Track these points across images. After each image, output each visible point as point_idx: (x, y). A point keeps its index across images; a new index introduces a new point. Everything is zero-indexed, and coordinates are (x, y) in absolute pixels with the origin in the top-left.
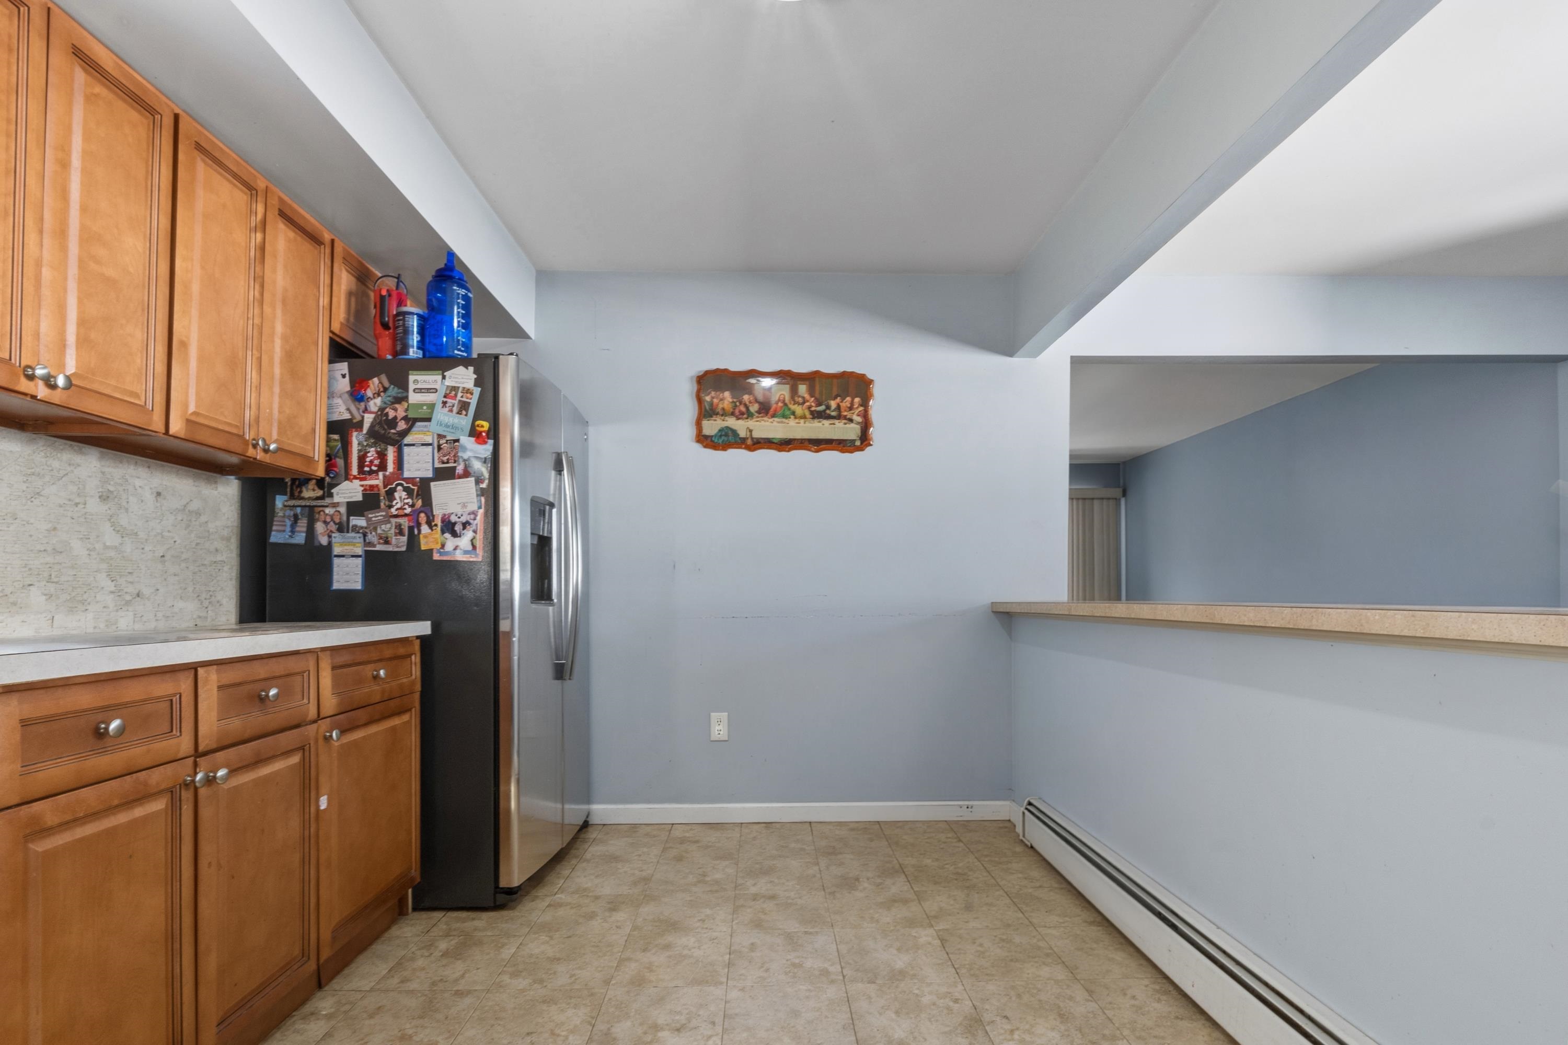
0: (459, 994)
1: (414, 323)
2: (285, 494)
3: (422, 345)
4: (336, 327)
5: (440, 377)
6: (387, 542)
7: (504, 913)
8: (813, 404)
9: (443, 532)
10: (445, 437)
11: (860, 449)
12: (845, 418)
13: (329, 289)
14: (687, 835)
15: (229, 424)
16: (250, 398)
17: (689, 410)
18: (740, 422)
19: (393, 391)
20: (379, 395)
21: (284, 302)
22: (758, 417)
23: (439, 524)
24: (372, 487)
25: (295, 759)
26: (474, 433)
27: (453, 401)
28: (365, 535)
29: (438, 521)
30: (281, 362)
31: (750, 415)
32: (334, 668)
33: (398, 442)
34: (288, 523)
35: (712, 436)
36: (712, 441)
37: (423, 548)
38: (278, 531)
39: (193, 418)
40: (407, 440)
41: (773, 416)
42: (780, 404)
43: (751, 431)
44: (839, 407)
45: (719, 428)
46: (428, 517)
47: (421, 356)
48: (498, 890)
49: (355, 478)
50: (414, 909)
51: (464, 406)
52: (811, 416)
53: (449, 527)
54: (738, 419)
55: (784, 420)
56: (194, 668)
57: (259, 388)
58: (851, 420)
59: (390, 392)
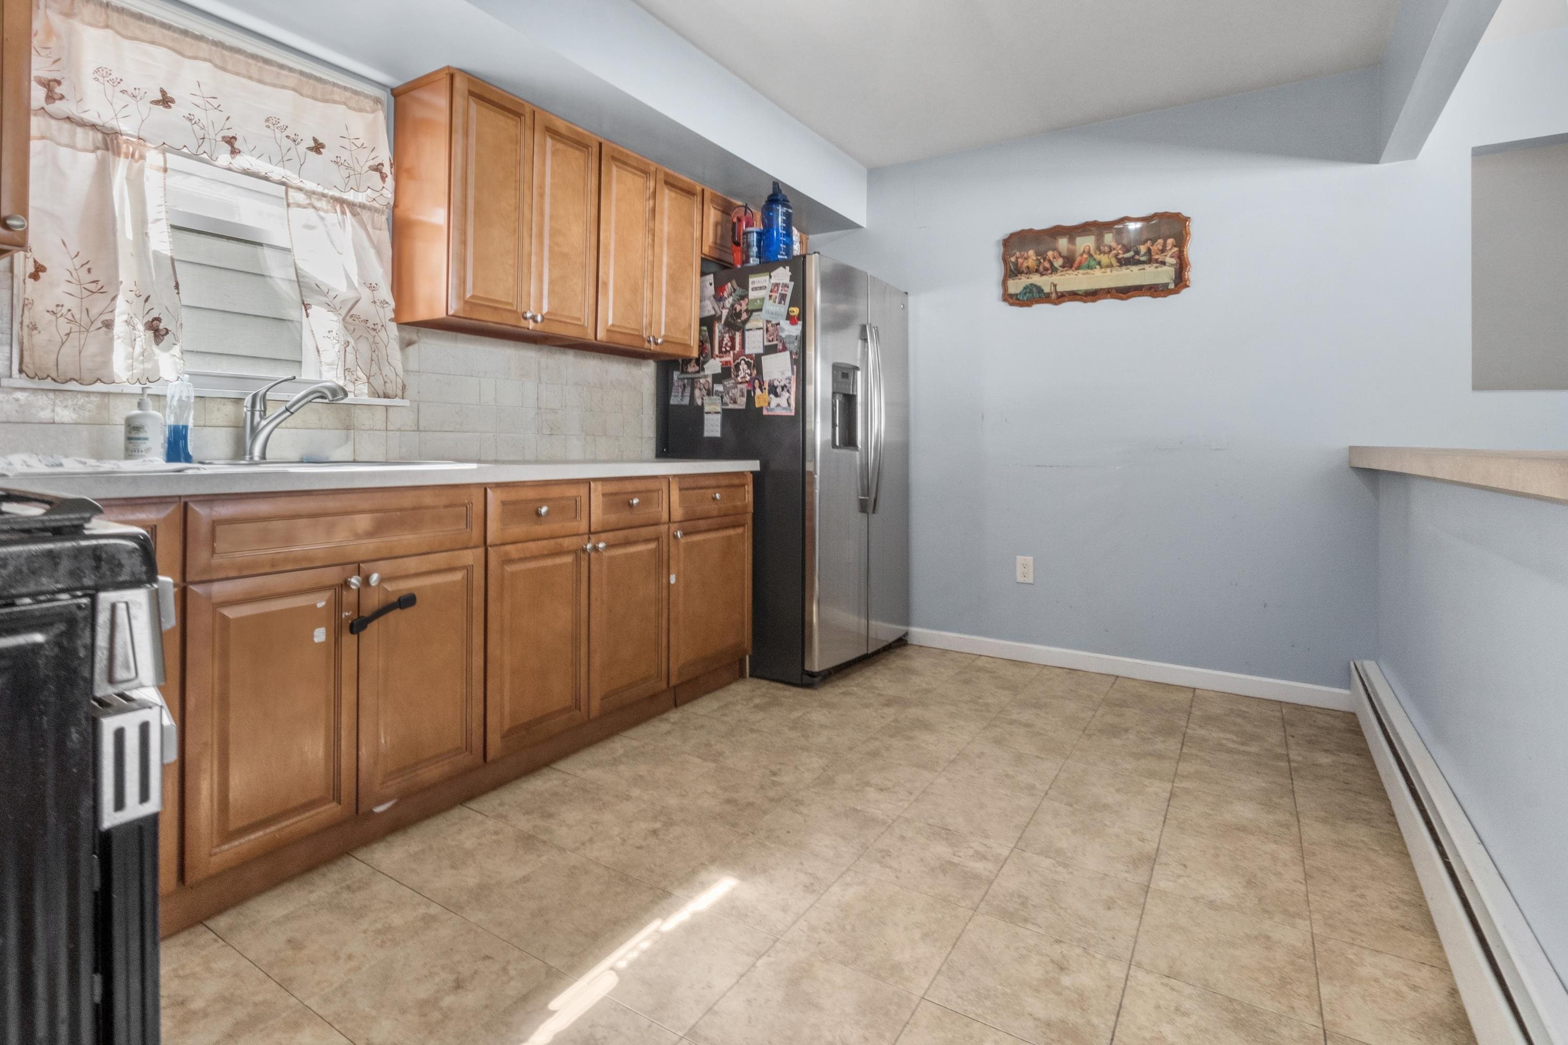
0: (752, 731)
1: (754, 238)
2: (678, 370)
3: (759, 255)
4: (706, 250)
5: (768, 277)
6: (735, 402)
7: (809, 691)
8: (1120, 252)
9: (769, 393)
10: (771, 322)
11: (1176, 291)
12: (1157, 261)
13: (701, 225)
14: (987, 666)
15: (633, 329)
16: (646, 310)
17: (996, 270)
18: (1045, 278)
19: (739, 291)
20: (731, 295)
21: (668, 241)
22: (1062, 271)
23: (767, 388)
24: (727, 362)
25: (652, 546)
26: (789, 317)
27: (776, 295)
28: (722, 398)
29: (766, 386)
30: (667, 282)
31: (1054, 270)
32: (681, 489)
33: (742, 329)
34: (680, 390)
35: (1017, 294)
36: (1018, 299)
37: (757, 406)
38: (675, 396)
39: (612, 329)
40: (748, 326)
41: (1078, 268)
42: (1085, 256)
43: (1055, 286)
44: (1149, 251)
45: (1024, 285)
46: (760, 383)
47: (758, 263)
48: (805, 672)
49: (717, 356)
50: (751, 676)
51: (783, 297)
52: (1118, 264)
53: (773, 390)
54: (1042, 275)
55: (1089, 271)
56: (588, 482)
57: (652, 302)
58: (1163, 263)
59: (737, 293)
